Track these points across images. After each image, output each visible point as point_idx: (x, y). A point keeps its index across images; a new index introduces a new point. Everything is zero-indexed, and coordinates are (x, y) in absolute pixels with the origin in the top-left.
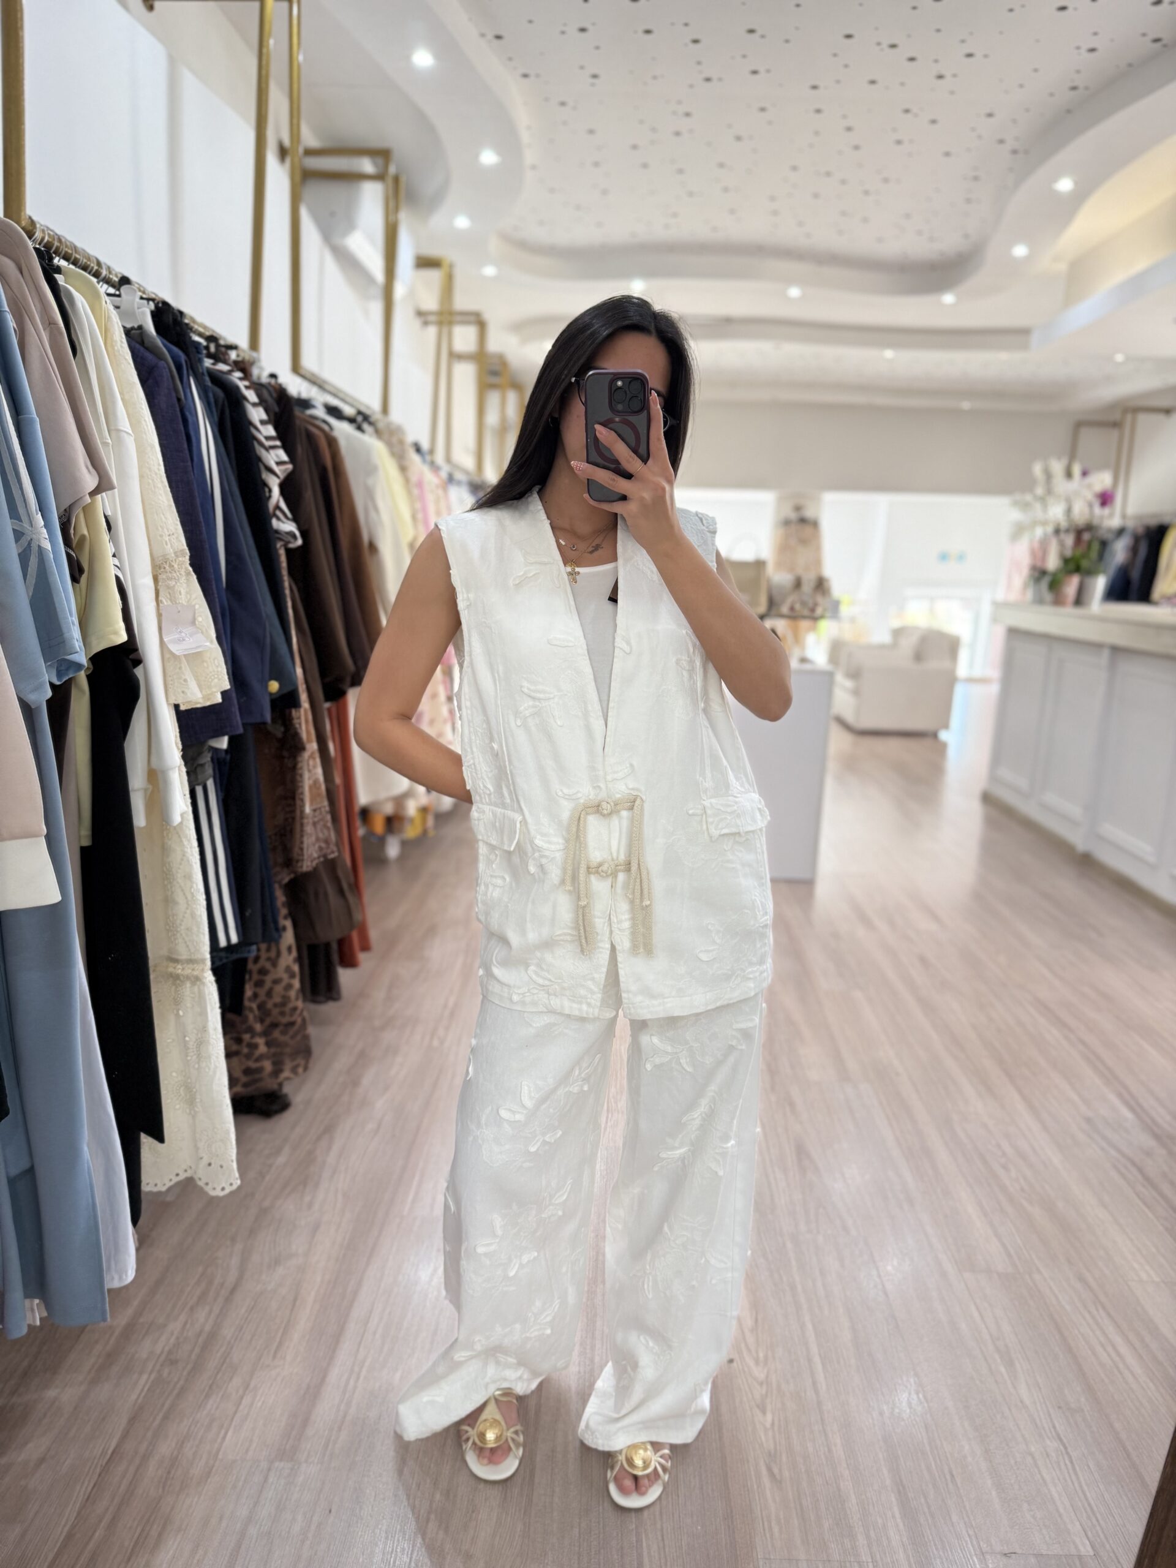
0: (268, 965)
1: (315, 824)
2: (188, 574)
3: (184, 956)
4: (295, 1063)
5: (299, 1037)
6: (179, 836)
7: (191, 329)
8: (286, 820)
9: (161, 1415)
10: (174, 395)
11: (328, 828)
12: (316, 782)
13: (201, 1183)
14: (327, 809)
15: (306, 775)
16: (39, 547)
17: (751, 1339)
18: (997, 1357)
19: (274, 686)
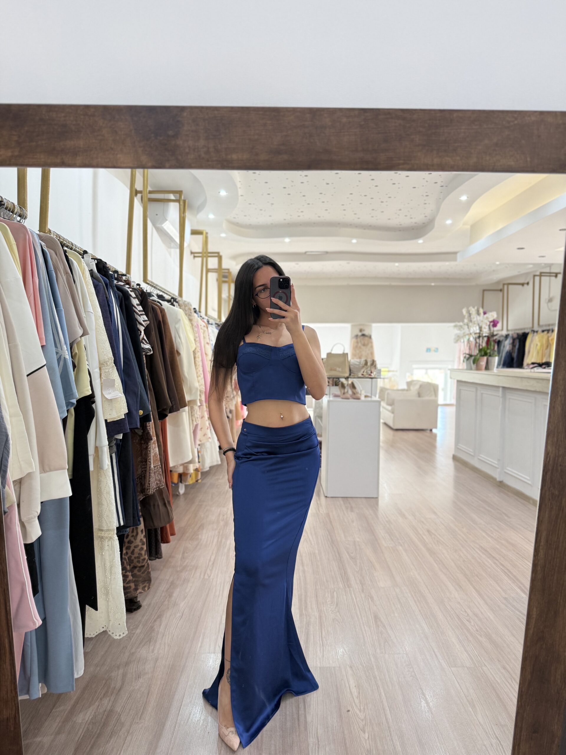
0: (132, 539)
1: (155, 473)
2: (113, 367)
3: (105, 528)
4: (144, 585)
5: (146, 572)
6: (105, 476)
7: (110, 269)
8: (142, 471)
9: (90, 746)
10: (105, 296)
11: (161, 475)
12: (155, 454)
13: (110, 633)
14: (160, 466)
15: (152, 451)
16: (64, 358)
17: (357, 701)
18: (468, 704)
19: (141, 412)
